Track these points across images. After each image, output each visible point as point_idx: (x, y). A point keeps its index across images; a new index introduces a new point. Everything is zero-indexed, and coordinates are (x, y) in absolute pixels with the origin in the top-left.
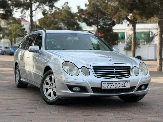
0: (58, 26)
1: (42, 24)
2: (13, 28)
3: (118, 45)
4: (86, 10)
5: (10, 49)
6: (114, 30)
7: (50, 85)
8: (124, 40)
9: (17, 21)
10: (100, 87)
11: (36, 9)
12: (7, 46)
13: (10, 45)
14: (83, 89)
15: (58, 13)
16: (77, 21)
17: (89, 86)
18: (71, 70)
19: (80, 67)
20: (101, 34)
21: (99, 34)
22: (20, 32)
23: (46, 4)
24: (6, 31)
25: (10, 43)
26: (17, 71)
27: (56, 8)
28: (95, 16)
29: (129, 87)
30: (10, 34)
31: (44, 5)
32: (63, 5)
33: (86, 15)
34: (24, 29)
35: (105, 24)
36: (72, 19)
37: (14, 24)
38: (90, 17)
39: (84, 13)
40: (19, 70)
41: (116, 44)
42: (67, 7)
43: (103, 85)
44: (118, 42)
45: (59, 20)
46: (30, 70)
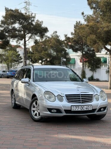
0: (48, 52)
1: (35, 50)
2: (10, 54)
3: (100, 68)
4: (73, 38)
5: (7, 73)
6: (96, 55)
7: (36, 108)
8: (106, 64)
9: (13, 48)
10: (70, 109)
11: (29, 39)
12: (5, 70)
13: (7, 69)
14: (58, 111)
15: (48, 41)
16: (65, 48)
17: (63, 109)
18: (50, 98)
19: (56, 95)
20: (86, 59)
21: (84, 59)
22: (15, 57)
23: (37, 35)
24: (3, 57)
25: (7, 67)
26: (13, 96)
27: (46, 36)
28: (80, 43)
29: (91, 109)
30: (7, 60)
31: (35, 36)
32: (52, 34)
33: (72, 42)
34: (19, 55)
35: (89, 50)
36: (60, 46)
37: (11, 51)
38: (75, 44)
39: (70, 41)
40: (14, 96)
41: (99, 68)
42: (56, 35)
43: (72, 108)
44: (101, 65)
45: (49, 47)
46: (22, 96)
